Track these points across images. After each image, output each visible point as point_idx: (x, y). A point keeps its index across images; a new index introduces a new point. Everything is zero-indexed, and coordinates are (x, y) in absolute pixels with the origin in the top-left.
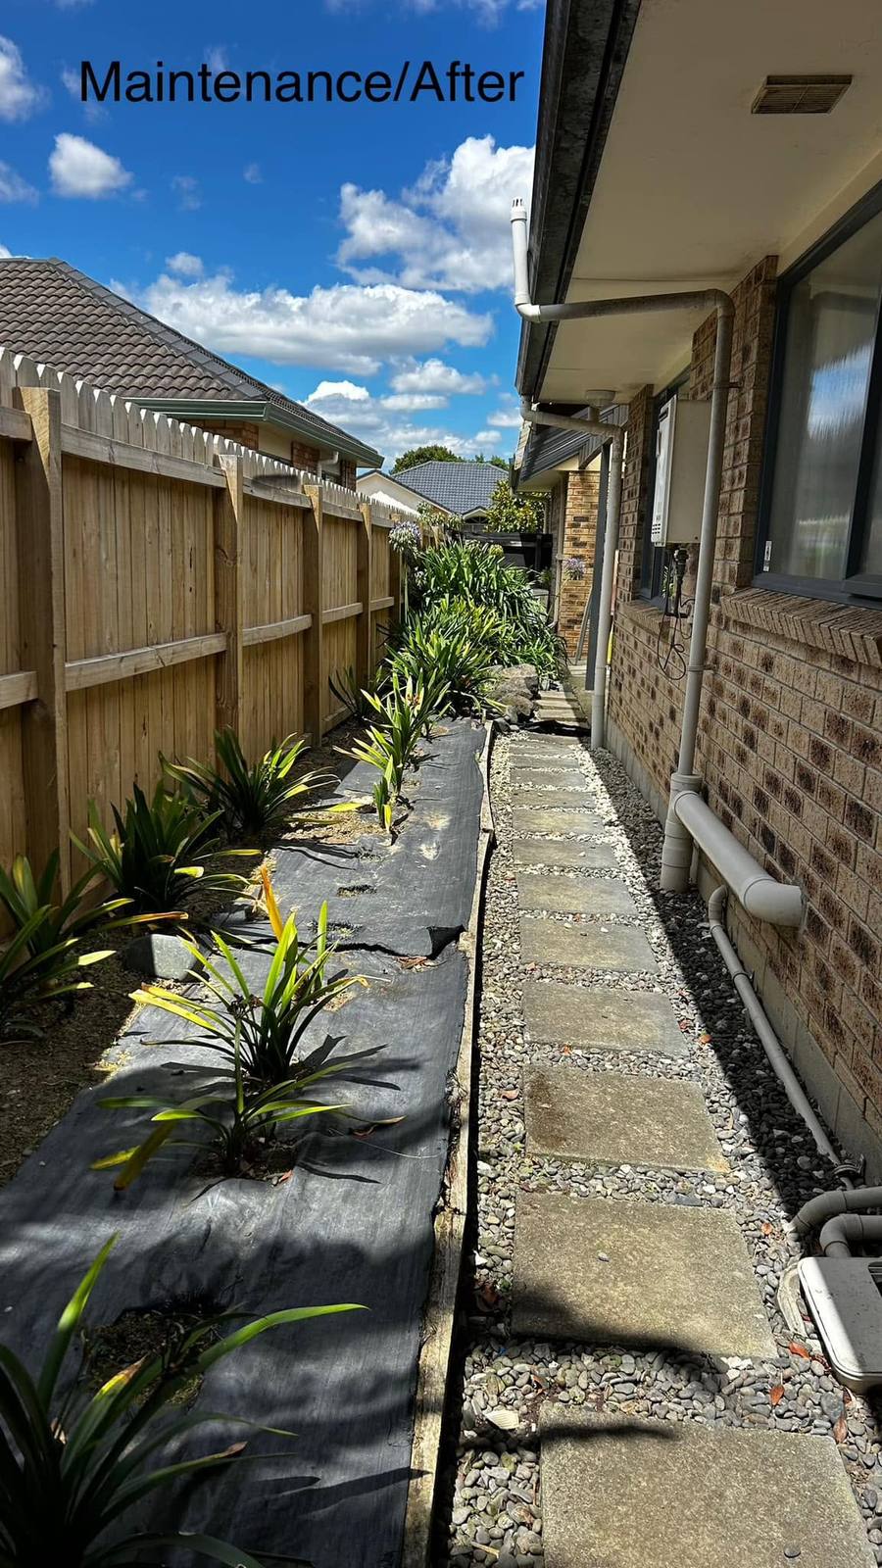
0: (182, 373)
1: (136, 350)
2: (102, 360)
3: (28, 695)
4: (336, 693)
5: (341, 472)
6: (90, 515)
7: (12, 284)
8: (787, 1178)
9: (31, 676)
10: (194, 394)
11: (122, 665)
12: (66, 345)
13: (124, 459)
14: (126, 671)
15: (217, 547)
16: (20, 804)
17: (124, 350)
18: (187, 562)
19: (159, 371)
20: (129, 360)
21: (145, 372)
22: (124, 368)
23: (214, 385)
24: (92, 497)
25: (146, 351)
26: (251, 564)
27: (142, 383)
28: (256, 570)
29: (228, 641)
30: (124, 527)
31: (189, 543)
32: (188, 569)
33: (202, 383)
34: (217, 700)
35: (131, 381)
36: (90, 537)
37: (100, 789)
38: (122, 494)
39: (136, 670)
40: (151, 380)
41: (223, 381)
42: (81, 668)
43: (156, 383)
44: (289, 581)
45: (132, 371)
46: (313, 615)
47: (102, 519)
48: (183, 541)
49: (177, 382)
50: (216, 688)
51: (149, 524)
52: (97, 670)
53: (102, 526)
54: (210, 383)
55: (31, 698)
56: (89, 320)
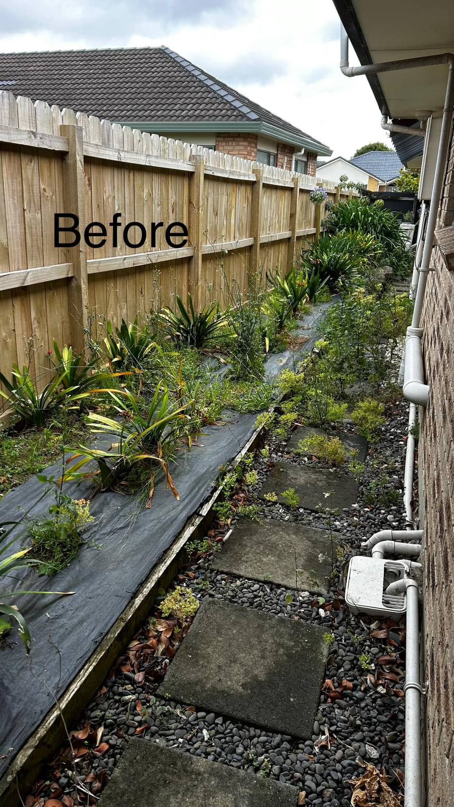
0: (219, 107)
1: (198, 96)
2: (181, 102)
3: (68, 274)
4: (270, 281)
5: (308, 160)
6: (108, 188)
7: (141, 61)
8: (378, 524)
9: (70, 265)
10: (225, 118)
11: (125, 262)
12: (164, 94)
13: (128, 158)
14: (128, 264)
15: (190, 202)
16: (67, 325)
17: (192, 96)
18: (170, 211)
19: (208, 107)
20: (194, 101)
21: (201, 107)
22: (190, 105)
23: (235, 113)
24: (109, 178)
25: (203, 96)
26: (214, 211)
27: (199, 114)
28: (217, 214)
29: (194, 251)
30: (130, 193)
31: (172, 199)
32: (171, 214)
33: (229, 113)
34: (189, 281)
35: (193, 113)
36: (108, 198)
37: (115, 320)
38: (129, 176)
39: (134, 264)
40: (203, 112)
41: (240, 111)
42: (100, 262)
43: (206, 113)
44: (241, 220)
45: (194, 107)
46: (255, 238)
47: (116, 189)
48: (168, 199)
49: (216, 113)
50: (188, 275)
51: (146, 191)
52: (110, 263)
53: (116, 193)
54: (233, 112)
55: (69, 276)
56: (176, 80)
